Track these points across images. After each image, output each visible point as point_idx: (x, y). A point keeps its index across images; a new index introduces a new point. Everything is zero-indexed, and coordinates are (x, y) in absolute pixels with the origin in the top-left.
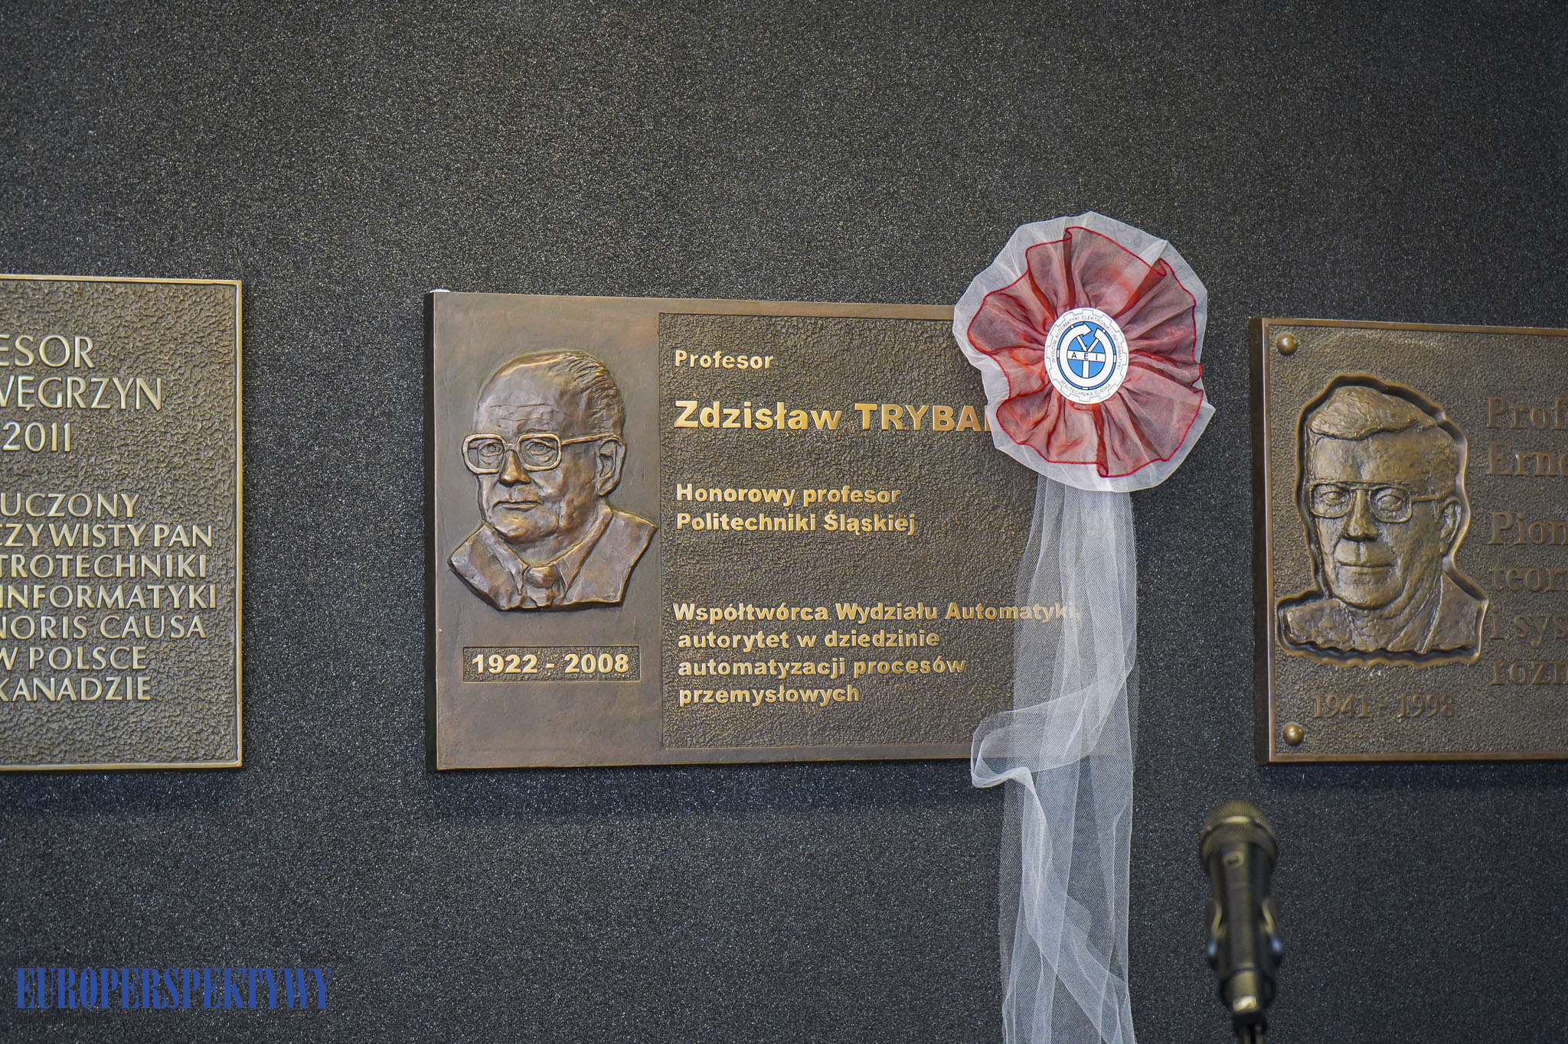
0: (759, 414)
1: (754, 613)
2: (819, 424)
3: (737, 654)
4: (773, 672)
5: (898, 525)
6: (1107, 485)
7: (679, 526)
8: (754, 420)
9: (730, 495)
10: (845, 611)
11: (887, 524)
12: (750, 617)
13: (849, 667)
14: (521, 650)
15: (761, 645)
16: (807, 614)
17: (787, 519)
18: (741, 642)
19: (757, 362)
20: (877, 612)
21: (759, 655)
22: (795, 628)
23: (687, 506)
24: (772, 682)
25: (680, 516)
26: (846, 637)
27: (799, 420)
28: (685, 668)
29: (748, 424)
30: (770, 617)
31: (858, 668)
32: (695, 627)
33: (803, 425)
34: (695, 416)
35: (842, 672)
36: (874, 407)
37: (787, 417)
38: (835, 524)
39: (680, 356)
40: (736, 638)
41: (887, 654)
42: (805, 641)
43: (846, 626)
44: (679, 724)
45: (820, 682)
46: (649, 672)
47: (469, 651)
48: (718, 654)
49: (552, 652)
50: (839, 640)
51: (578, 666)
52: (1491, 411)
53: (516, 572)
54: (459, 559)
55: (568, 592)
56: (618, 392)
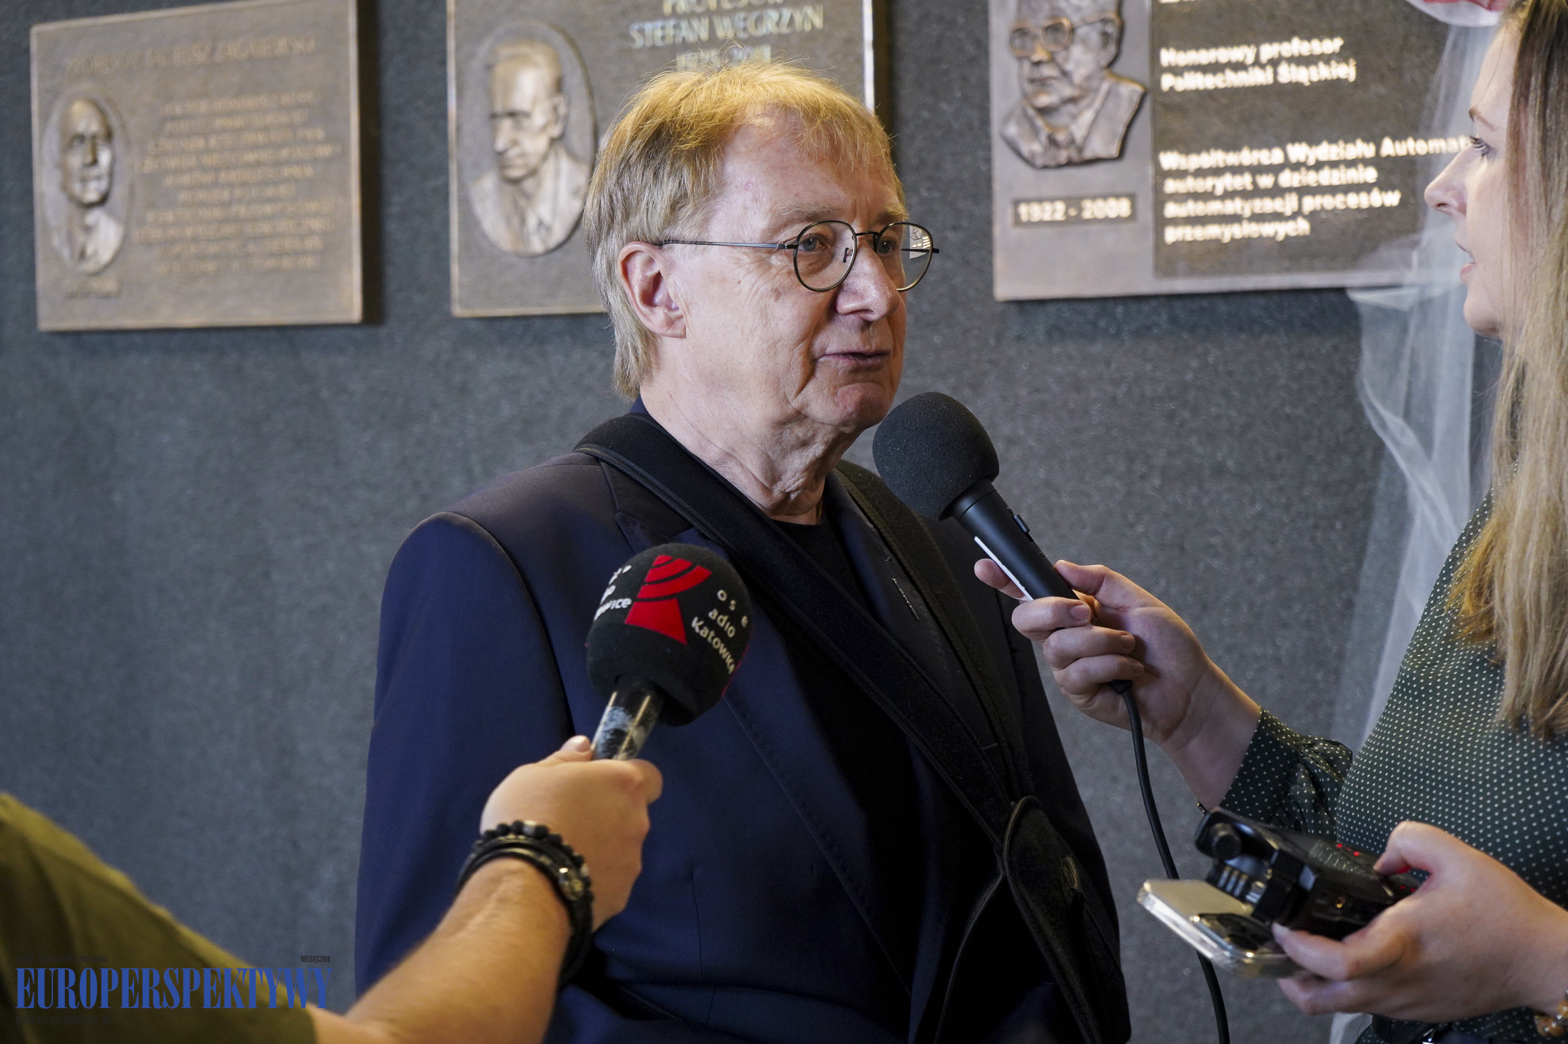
1: (1224, 160)
3: (1207, 196)
4: (1239, 211)
5: (1342, 71)
7: (1164, 87)
9: (1204, 57)
10: (1298, 151)
11: (1331, 72)
12: (1221, 163)
13: (1300, 203)
14: (1052, 200)
15: (1229, 187)
17: (1249, 75)
18: (1214, 186)
20: (1326, 151)
21: (1229, 195)
22: (1257, 170)
23: (1171, 70)
24: (1235, 219)
25: (1165, 78)
26: (1297, 177)
28: (1171, 210)
30: (1236, 162)
31: (1309, 203)
32: (1180, 174)
35: (1295, 207)
38: (1288, 75)
40: (1210, 182)
41: (1332, 190)
42: (1266, 181)
43: (1296, 167)
44: (1168, 258)
45: (1278, 217)
46: (1146, 215)
47: (1016, 203)
48: (1196, 196)
49: (1074, 201)
50: (1292, 179)
51: (1093, 212)
53: (1043, 137)
54: (1012, 130)
55: (1080, 150)
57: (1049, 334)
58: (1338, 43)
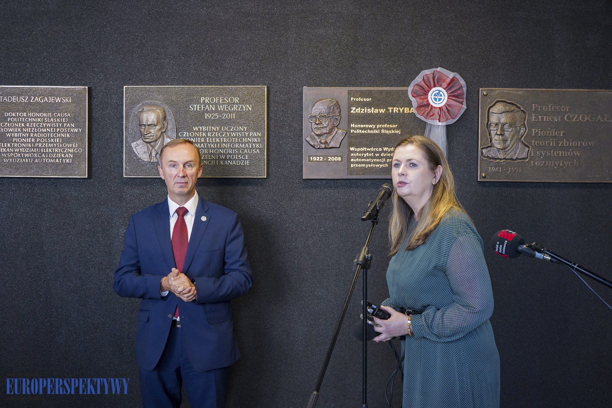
0: (368, 110)
2: (381, 112)
3: (363, 157)
4: (370, 161)
5: (397, 132)
6: (440, 124)
7: (351, 132)
8: (367, 111)
9: (362, 126)
10: (385, 149)
11: (394, 132)
12: (366, 150)
13: (386, 160)
14: (320, 156)
15: (368, 156)
16: (377, 149)
17: (374, 131)
18: (364, 155)
19: (368, 100)
22: (375, 152)
23: (353, 128)
24: (370, 163)
25: (352, 130)
26: (385, 154)
27: (377, 111)
28: (352, 160)
29: (366, 112)
30: (370, 150)
32: (355, 152)
33: (377, 112)
34: (355, 110)
35: (384, 161)
36: (392, 108)
37: (374, 110)
38: (384, 132)
39: (352, 99)
40: (363, 154)
42: (377, 155)
43: (385, 152)
44: (351, 171)
45: (380, 163)
46: (345, 161)
47: (309, 156)
48: (359, 157)
49: (325, 157)
50: (384, 155)
51: (331, 159)
52: (533, 107)
53: (318, 141)
54: (308, 139)
55: (328, 145)
56: (339, 106)
58: (396, 125)
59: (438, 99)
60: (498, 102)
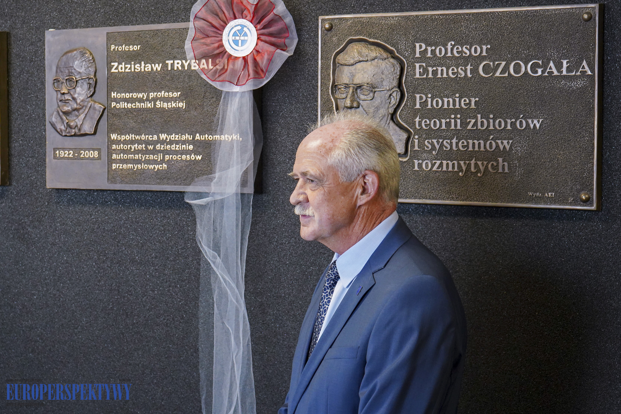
0: (136, 67)
1: (135, 137)
2: (155, 69)
3: (129, 152)
5: (181, 105)
7: (112, 107)
8: (135, 68)
9: (128, 95)
10: (163, 136)
11: (176, 105)
12: (133, 139)
13: (164, 157)
14: (69, 149)
15: (137, 149)
16: (151, 138)
17: (145, 103)
18: (131, 148)
19: (136, 48)
20: (173, 137)
21: (136, 152)
22: (147, 143)
23: (115, 100)
24: (139, 162)
25: (113, 103)
26: (163, 146)
27: (149, 68)
28: (114, 157)
29: (133, 70)
30: (139, 139)
31: (167, 157)
32: (118, 142)
33: (150, 70)
34: (117, 68)
35: (162, 159)
36: (172, 62)
37: (145, 67)
38: (159, 105)
39: (113, 47)
40: (129, 146)
41: (176, 152)
42: (151, 147)
43: (163, 142)
44: (112, 176)
45: (155, 162)
46: (105, 157)
47: (55, 150)
48: (124, 151)
49: (77, 150)
50: (161, 147)
51: (84, 155)
52: (418, 50)
53: (65, 123)
54: (54, 120)
55: (79, 130)
56: (94, 61)
57: (68, 202)
58: (179, 93)
59: (240, 41)
60: (351, 41)
